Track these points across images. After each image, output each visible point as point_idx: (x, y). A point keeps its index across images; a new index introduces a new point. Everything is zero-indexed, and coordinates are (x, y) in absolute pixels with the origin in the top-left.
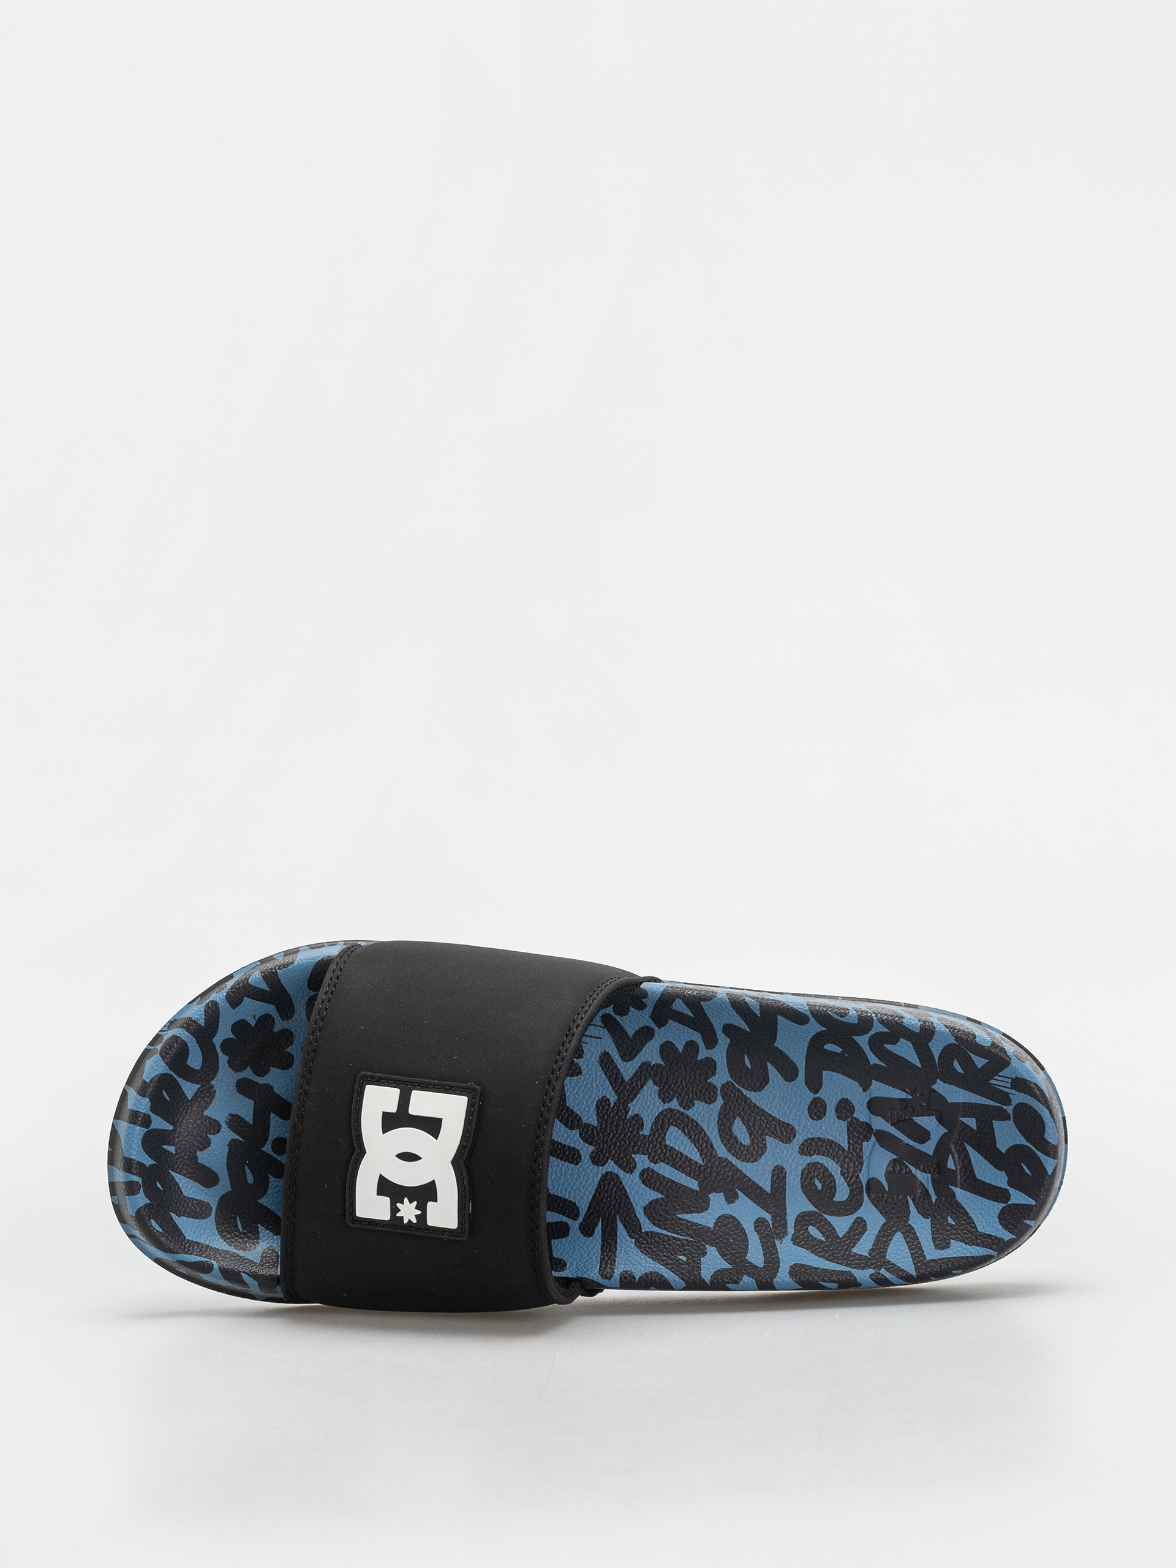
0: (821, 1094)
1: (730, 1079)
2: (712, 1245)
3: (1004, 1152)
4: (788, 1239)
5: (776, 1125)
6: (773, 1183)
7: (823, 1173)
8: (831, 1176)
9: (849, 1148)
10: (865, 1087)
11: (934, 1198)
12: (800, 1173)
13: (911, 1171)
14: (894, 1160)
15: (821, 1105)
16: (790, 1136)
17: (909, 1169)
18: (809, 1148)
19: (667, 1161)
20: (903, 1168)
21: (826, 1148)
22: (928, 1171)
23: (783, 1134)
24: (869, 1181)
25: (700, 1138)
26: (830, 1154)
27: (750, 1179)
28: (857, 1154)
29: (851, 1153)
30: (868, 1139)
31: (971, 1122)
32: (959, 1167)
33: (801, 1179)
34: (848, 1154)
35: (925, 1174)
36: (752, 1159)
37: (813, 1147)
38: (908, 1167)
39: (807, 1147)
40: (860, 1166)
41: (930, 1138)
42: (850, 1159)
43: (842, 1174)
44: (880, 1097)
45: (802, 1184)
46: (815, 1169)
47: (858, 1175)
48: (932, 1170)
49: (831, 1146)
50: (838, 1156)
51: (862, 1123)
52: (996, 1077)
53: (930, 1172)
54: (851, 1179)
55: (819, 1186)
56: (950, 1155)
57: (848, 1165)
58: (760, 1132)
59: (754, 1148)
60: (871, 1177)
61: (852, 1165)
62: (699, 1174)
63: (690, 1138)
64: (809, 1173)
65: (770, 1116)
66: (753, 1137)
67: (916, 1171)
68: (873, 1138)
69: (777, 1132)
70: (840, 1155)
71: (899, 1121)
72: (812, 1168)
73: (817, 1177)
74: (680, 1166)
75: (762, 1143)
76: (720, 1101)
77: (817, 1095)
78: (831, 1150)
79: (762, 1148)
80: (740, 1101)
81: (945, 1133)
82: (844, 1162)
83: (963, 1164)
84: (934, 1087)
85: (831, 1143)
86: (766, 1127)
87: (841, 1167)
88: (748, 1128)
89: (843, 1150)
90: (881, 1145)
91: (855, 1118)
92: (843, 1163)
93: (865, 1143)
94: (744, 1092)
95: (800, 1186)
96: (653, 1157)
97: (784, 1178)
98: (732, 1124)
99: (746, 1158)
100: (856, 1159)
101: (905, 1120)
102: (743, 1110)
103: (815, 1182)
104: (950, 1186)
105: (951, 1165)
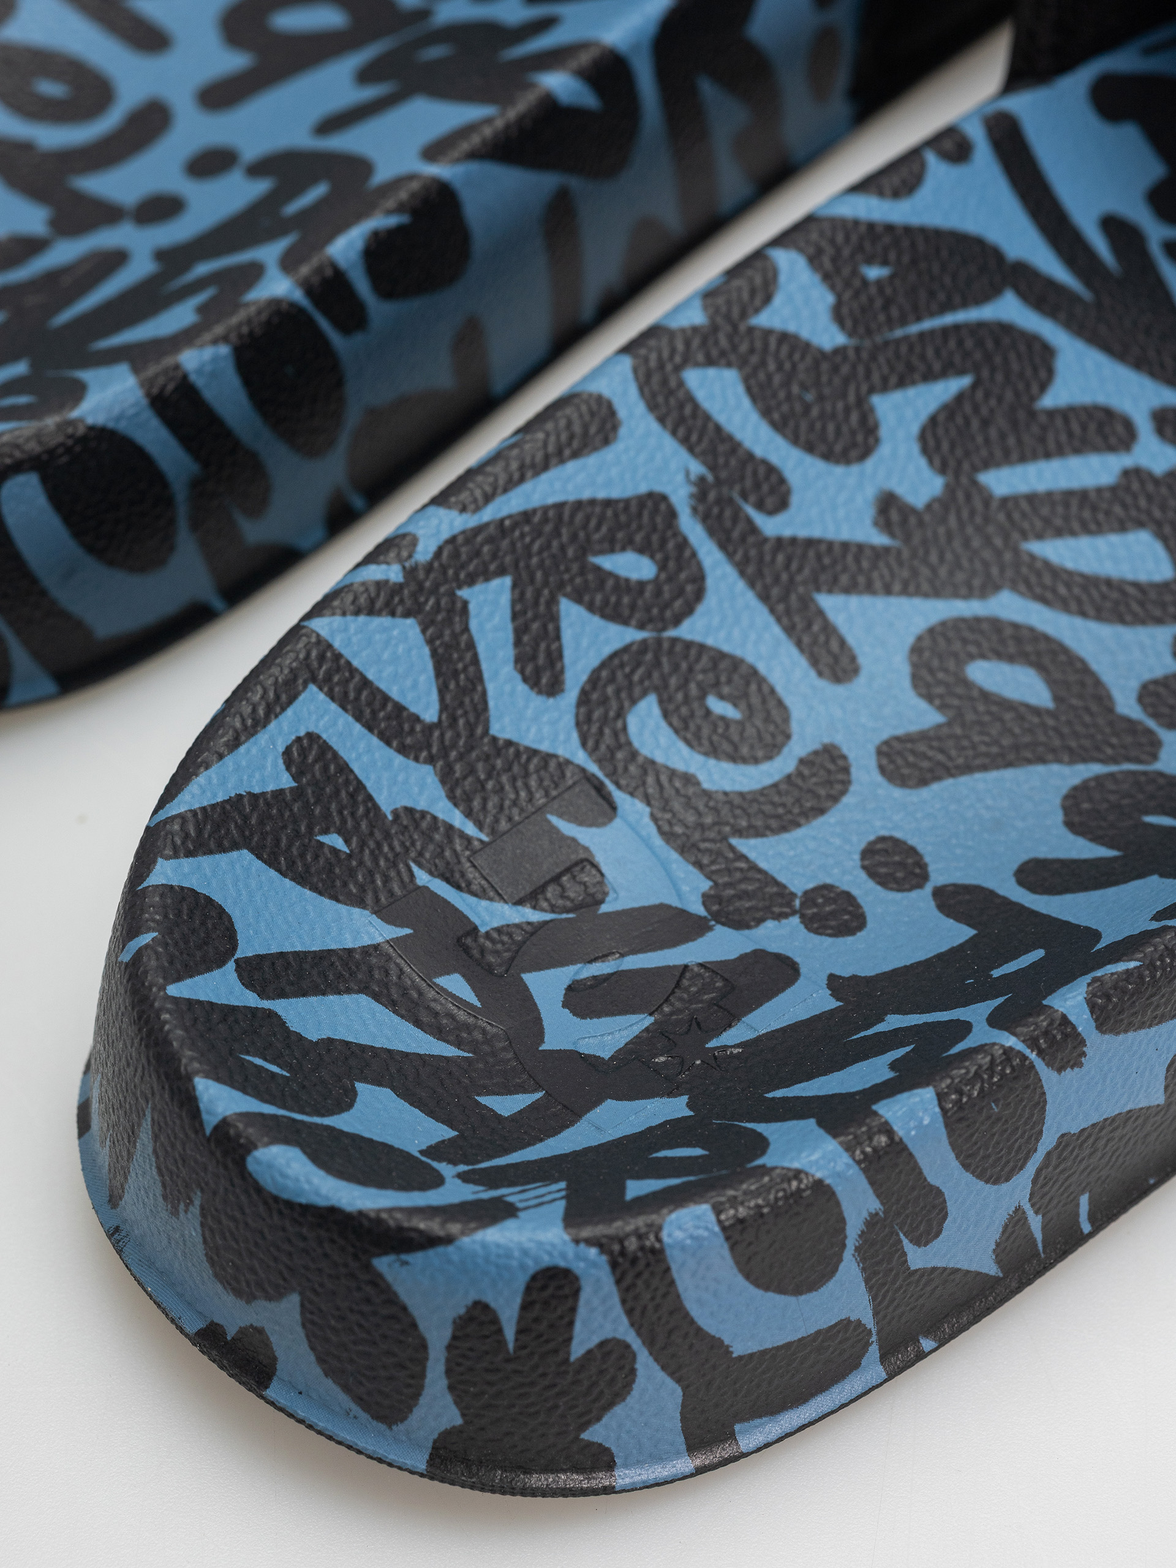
0: (922, 899)
1: (1158, 766)
2: (839, 351)
3: (359, 1086)
4: (680, 497)
5: (950, 758)
6: (829, 629)
7: (736, 748)
8: (714, 752)
9: (732, 848)
10: (836, 984)
11: (422, 877)
12: (788, 701)
13: (534, 908)
14: (602, 901)
15: (896, 881)
16: (892, 761)
17: (543, 910)
18: (822, 772)
19: (1107, 495)
20: (560, 902)
21: (784, 805)
22: (495, 935)
23: (913, 752)
24: (614, 807)
25: (1084, 597)
26: (762, 799)
27: (888, 591)
28: (699, 850)
29: (713, 841)
30: (707, 899)
31: (507, 1105)
32: (431, 994)
33: (773, 691)
34: (719, 832)
35: (495, 925)
36: (927, 643)
37: (816, 784)
38: (553, 912)
39: (829, 772)
40: (666, 828)
41: (563, 1006)
42: (701, 826)
43: (689, 779)
44: (783, 990)
45: (761, 680)
46: (760, 738)
47: (649, 804)
48: (488, 944)
49: (778, 817)
50: (738, 812)
51: (760, 921)
52: (563, 1193)
53: (487, 935)
54: (658, 781)
55: (718, 707)
56: (479, 1005)
57: (696, 810)
58: (970, 717)
59: (946, 670)
60: (617, 822)
61: (691, 818)
62: (1009, 516)
63: (1109, 582)
64: (768, 719)
65: (984, 768)
66: (975, 693)
67: (523, 916)
68: (698, 909)
69: (931, 747)
70: (735, 817)
71: (678, 985)
72: (773, 736)
73: (741, 723)
74: (1067, 505)
75: (941, 696)
76: (1127, 705)
77: (929, 888)
78: (767, 808)
79: (928, 686)
80: (1087, 743)
81: (542, 1041)
82: (711, 809)
83: (428, 1008)
84: (685, 1099)
85: (786, 823)
86: (967, 737)
87: (707, 794)
88: (1007, 705)
89: (740, 833)
90: (662, 907)
91: (786, 916)
92: (712, 804)
93: (705, 885)
94: (1097, 769)
95: (762, 668)
96: (1142, 483)
97: (814, 662)
98: (1051, 683)
99: (944, 635)
100: (688, 837)
101: (667, 1000)
102: (1056, 730)
103: (735, 705)
104: (408, 931)
105: (456, 984)
